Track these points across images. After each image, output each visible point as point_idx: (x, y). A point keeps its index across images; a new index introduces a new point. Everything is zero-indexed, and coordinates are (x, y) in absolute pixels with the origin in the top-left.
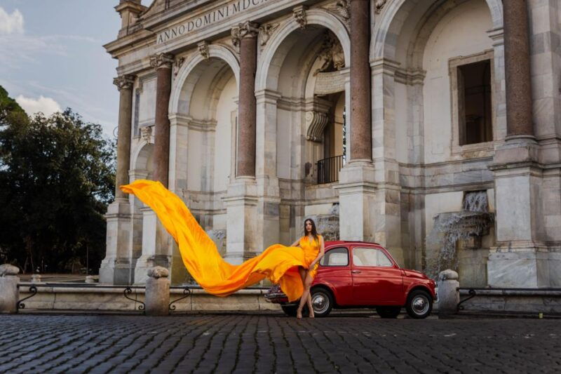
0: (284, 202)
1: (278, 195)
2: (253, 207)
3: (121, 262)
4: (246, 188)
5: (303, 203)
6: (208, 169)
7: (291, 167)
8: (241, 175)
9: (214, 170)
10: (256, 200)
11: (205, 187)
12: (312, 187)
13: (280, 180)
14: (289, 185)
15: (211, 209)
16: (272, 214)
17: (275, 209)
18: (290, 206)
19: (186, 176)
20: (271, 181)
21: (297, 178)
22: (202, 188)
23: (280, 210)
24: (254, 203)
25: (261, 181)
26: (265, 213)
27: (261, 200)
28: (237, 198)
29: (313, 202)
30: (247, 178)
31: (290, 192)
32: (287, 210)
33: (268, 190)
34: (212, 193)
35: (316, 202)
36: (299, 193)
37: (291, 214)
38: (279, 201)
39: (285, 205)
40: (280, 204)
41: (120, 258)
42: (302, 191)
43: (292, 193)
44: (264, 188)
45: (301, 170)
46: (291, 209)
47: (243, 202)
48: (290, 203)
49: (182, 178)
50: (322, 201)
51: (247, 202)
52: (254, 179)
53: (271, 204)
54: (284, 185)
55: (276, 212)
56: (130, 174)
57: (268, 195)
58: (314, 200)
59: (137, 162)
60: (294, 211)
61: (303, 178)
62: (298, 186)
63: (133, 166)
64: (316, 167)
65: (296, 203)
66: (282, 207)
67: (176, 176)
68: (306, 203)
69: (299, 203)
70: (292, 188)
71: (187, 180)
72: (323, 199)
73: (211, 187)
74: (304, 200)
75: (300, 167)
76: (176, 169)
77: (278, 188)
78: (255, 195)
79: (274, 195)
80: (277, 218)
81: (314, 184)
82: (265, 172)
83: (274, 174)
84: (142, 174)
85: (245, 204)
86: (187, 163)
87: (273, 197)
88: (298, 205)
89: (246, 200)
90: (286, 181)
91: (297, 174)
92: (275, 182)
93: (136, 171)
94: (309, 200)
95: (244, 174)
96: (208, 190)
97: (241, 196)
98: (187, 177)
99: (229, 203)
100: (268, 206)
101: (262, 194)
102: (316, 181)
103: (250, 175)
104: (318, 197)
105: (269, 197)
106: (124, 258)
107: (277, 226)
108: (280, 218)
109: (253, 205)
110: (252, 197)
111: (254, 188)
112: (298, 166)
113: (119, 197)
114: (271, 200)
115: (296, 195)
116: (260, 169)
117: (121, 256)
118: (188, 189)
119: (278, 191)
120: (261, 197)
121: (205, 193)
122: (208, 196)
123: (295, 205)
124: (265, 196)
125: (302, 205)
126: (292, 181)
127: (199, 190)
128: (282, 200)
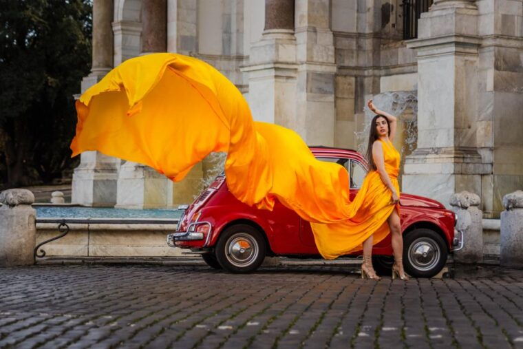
0: (344, 72)
1: (332, 60)
2: (290, 80)
3: (103, 170)
4: (277, 50)
5: (377, 72)
6: (234, 18)
7: (358, 11)
8: (270, 28)
9: (242, 19)
10: (296, 69)
11: (230, 46)
12: (393, 45)
13: (336, 35)
14: (354, 42)
15: (240, 83)
16: (322, 92)
17: (326, 83)
18: (356, 77)
19: (195, 31)
20: (318, 36)
21: (368, 31)
22: (224, 50)
23: (336, 85)
24: (292, 74)
25: (302, 37)
26: (310, 90)
27: (303, 68)
28: (262, 67)
29: (393, 70)
30: (280, 33)
31: (355, 55)
32: (350, 84)
33: (315, 53)
34: (240, 58)
35: (397, 70)
36: (371, 55)
37: (356, 92)
38: (334, 69)
39: (345, 76)
40: (336, 75)
41: (101, 164)
42: (376, 51)
43: (358, 55)
44: (308, 49)
45: (375, 16)
46: (356, 82)
47: (273, 73)
48: (355, 72)
49: (187, 34)
50: (406, 69)
51: (279, 73)
52: (293, 34)
53: (320, 75)
54: (344, 42)
55: (330, 88)
56: (115, 28)
57: (315, 59)
58: (394, 67)
59: (124, 10)
60: (362, 85)
61: (377, 30)
62: (368, 44)
63: (119, 16)
64: (401, 10)
65: (366, 73)
66: (340, 79)
67: (178, 31)
68: (383, 72)
69: (371, 72)
70: (359, 48)
71: (197, 37)
72: (409, 65)
73: (238, 48)
74: (378, 68)
75: (372, 12)
76: (178, 19)
77: (332, 48)
78: (293, 60)
79: (325, 60)
80: (331, 98)
81: (396, 40)
82: (309, 22)
83: (325, 25)
84: (133, 28)
85: (276, 76)
86: (197, 9)
87: (322, 64)
88: (368, 76)
89: (276, 69)
90: (348, 36)
91: (368, 23)
92: (327, 39)
93: (123, 23)
94: (387, 68)
95: (275, 27)
96: (233, 52)
97: (269, 63)
98: (198, 33)
99: (252, 75)
100: (313, 77)
101: (304, 59)
102: (401, 35)
103: (283, 27)
104: (400, 61)
105: (315, 63)
106: (109, 164)
107: (330, 111)
108: (336, 98)
109: (288, 78)
110: (287, 63)
111: (291, 48)
112: (369, 9)
113: (99, 66)
114: (320, 69)
115: (365, 59)
116: (302, 16)
117: (103, 161)
118: (201, 52)
119: (332, 53)
120: (302, 64)
121: (228, 58)
122: (234, 63)
123: (365, 77)
124: (310, 61)
125: (375, 76)
126: (359, 36)
127: (219, 53)
128: (340, 68)
